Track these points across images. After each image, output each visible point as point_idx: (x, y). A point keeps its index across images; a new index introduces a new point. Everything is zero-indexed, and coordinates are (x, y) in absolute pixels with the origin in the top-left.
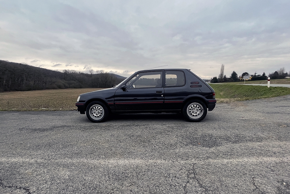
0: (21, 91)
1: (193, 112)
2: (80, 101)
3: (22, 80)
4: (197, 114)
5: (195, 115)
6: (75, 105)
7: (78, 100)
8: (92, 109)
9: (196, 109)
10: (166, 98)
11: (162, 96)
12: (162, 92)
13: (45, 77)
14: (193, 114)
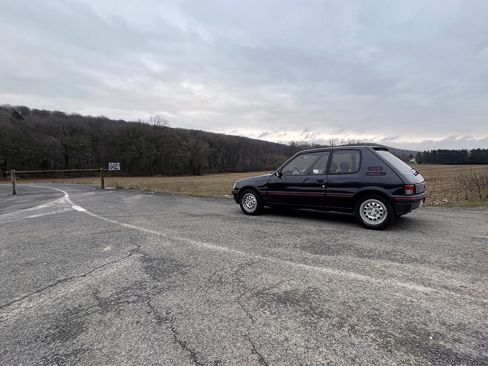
0: (236, 172)
1: (370, 214)
2: (235, 189)
3: (238, 158)
4: (376, 218)
5: (373, 218)
6: (231, 193)
7: (234, 188)
8: (245, 199)
9: (374, 209)
10: (329, 189)
11: (324, 186)
12: (323, 181)
13: (265, 153)
14: (370, 217)
